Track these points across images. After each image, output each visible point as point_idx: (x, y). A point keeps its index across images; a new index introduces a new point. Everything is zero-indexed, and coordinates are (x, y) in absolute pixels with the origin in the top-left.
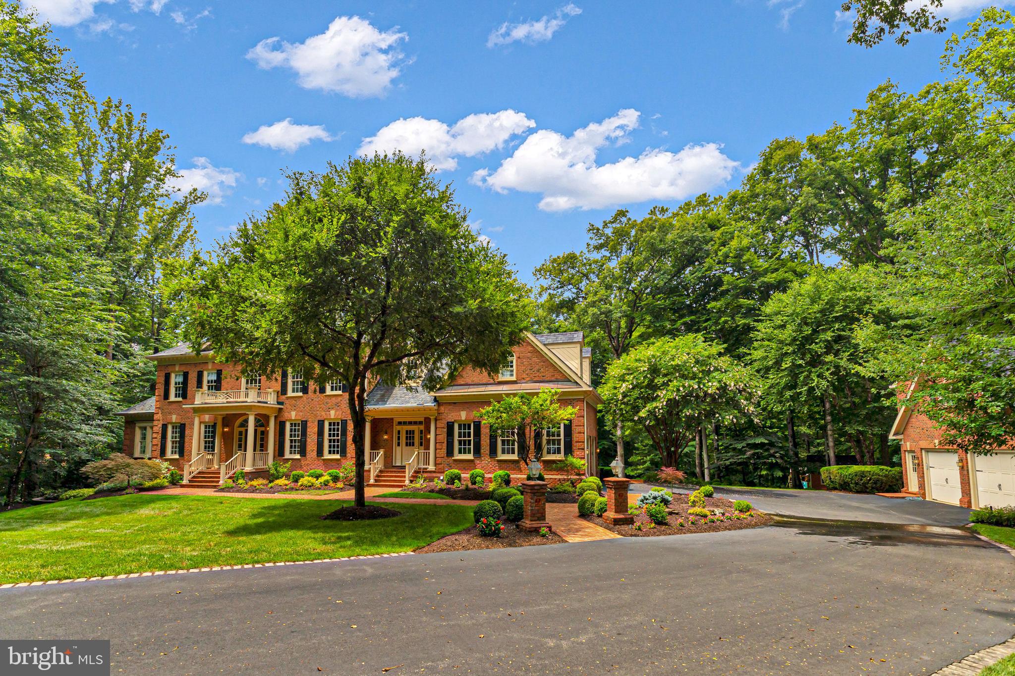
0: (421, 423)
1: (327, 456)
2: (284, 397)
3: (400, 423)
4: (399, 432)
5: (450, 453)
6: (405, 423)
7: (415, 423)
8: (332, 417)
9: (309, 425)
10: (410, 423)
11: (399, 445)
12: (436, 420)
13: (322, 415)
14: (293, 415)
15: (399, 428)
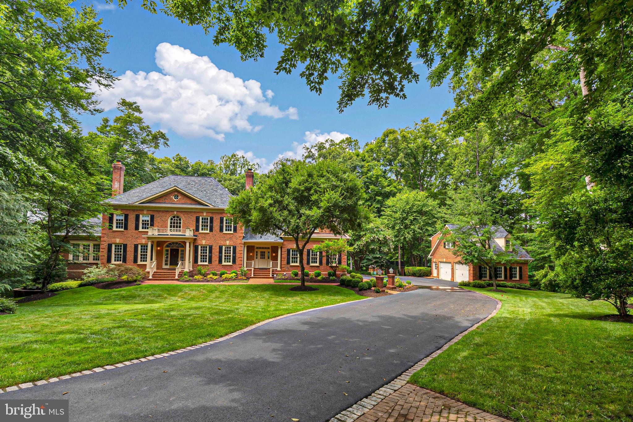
0: (269, 248)
1: (224, 263)
2: (197, 233)
3: (257, 248)
4: (257, 252)
5: (288, 263)
6: (260, 248)
7: (266, 248)
8: (228, 244)
9: (213, 247)
10: (263, 248)
11: (257, 258)
12: (281, 248)
13: (221, 243)
14: (204, 242)
15: (257, 250)
